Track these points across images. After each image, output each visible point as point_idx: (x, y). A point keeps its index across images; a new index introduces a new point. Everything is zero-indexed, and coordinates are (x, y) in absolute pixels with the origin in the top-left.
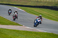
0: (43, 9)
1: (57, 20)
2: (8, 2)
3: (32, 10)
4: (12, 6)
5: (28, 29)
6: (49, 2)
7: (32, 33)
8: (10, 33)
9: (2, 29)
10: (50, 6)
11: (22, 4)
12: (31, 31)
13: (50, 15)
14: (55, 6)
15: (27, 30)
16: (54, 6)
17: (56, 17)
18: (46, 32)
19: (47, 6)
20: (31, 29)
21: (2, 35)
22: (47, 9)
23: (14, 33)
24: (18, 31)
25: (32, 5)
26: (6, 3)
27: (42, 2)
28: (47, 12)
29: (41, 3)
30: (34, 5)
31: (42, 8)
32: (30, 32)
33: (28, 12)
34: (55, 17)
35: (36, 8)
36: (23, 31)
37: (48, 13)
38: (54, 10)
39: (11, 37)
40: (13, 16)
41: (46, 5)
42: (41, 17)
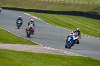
0: (74, 17)
1: (97, 35)
2: (13, 4)
3: (55, 19)
4: (22, 12)
5: (49, 50)
6: (83, 6)
7: (54, 57)
8: (18, 57)
9: (5, 51)
10: (85, 11)
11: (37, 9)
12: (53, 53)
13: (85, 27)
14: (94, 11)
15: (47, 53)
16: (92, 12)
17: (95, 31)
18: (78, 55)
19: (80, 12)
20: (53, 51)
21: (4, 61)
22: (80, 17)
23: (24, 58)
24: (32, 54)
25: (55, 10)
26: (11, 7)
27: (71, 4)
28: (79, 22)
29: (70, 7)
30: (58, 10)
31: (71, 15)
32: (52, 55)
33: (48, 21)
34: (93, 30)
35: (61, 14)
36: (40, 54)
37: (82, 23)
38: (91, 18)
39: (19, 65)
40: (26, 29)
41: (78, 9)
42: (79, 32)
